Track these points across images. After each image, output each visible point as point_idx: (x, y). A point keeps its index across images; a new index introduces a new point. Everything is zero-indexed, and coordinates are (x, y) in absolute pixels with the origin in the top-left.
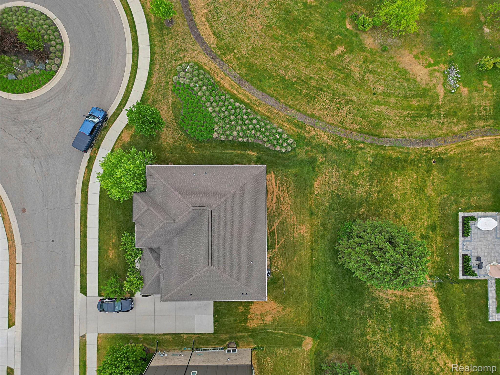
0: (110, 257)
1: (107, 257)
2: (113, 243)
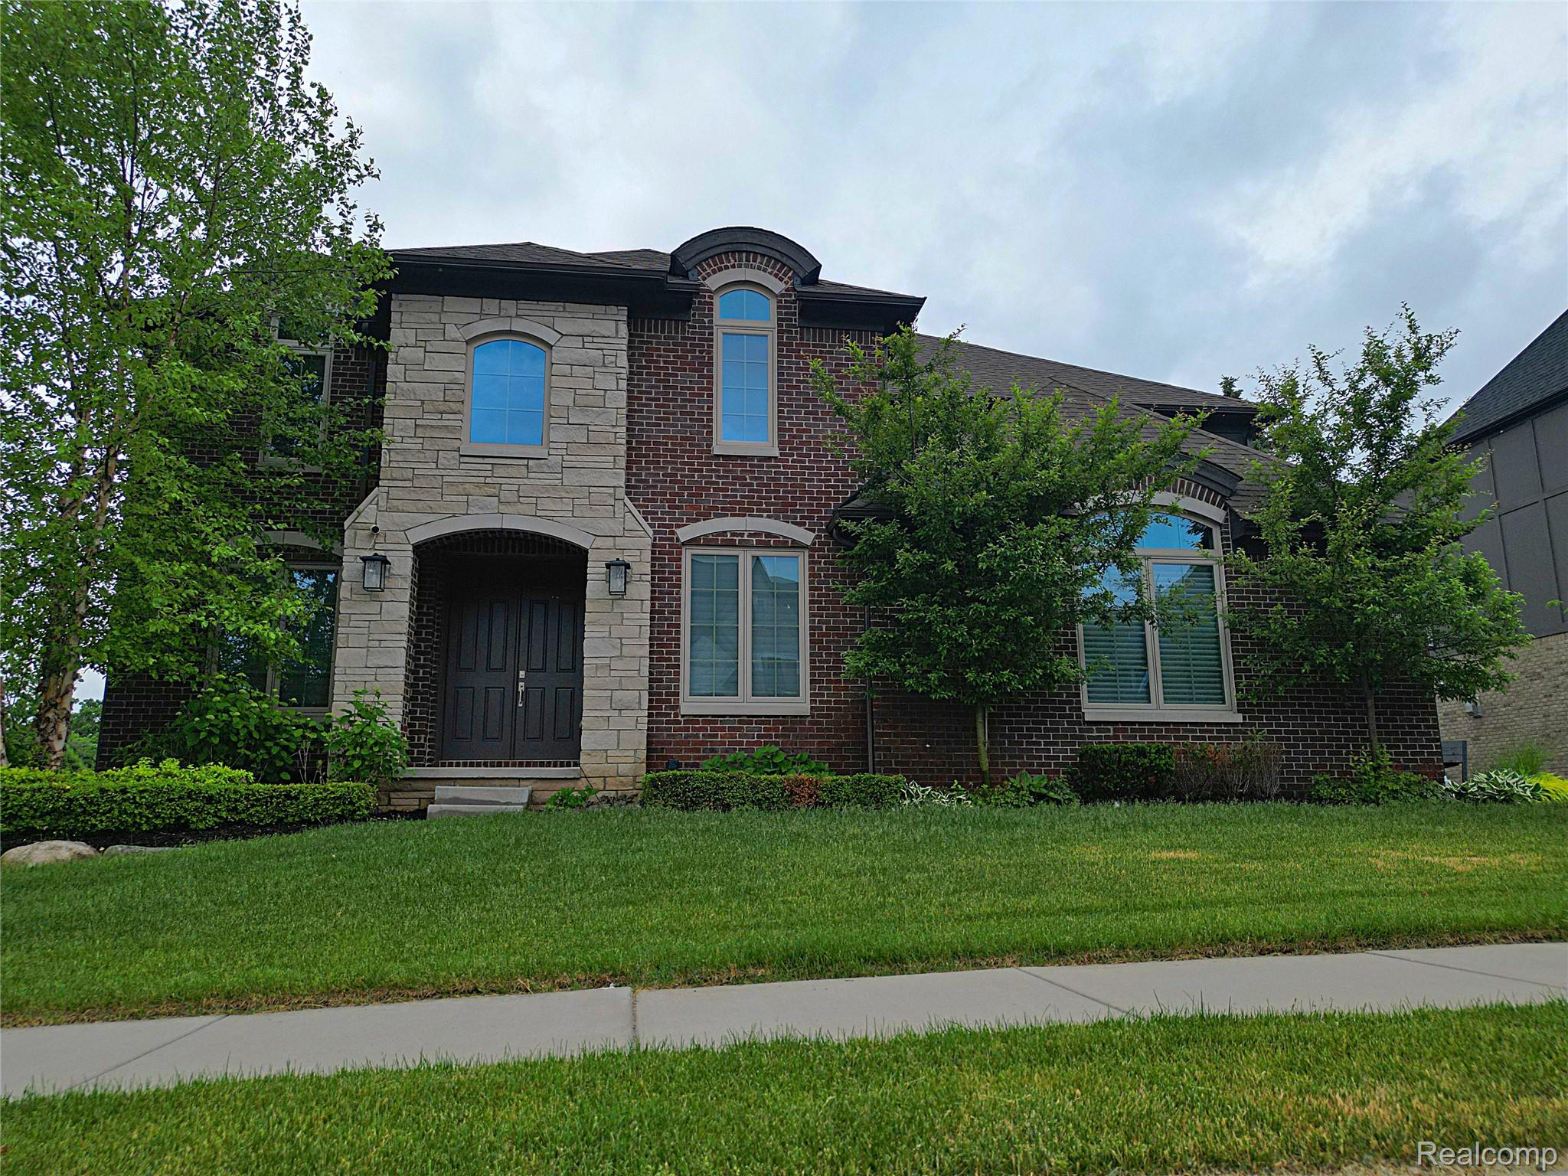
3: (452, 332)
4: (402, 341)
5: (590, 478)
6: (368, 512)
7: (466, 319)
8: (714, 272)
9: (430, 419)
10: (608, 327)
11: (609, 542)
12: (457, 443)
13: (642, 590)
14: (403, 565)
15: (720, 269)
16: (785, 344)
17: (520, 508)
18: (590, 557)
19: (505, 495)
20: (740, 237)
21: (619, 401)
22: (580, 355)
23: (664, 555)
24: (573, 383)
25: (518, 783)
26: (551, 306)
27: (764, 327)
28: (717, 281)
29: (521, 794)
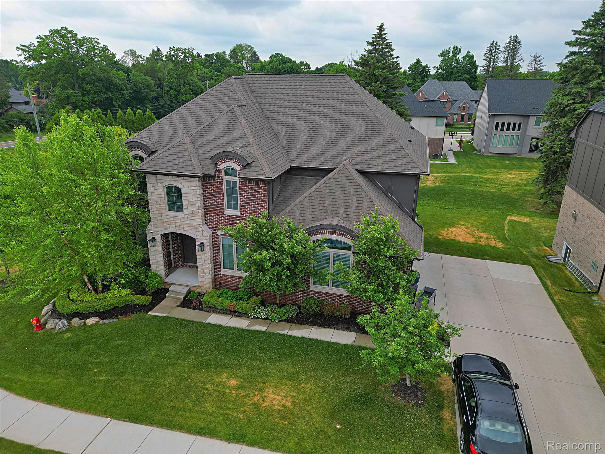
0: (289, 404)
1: (283, 418)
2: (241, 387)
3: (159, 185)
4: (150, 187)
5: (194, 222)
6: (149, 227)
7: (161, 181)
8: (222, 163)
9: (158, 206)
10: (193, 184)
11: (200, 237)
12: (165, 212)
13: (208, 248)
14: (159, 239)
15: (223, 163)
16: (241, 185)
17: (180, 228)
18: (196, 240)
19: (177, 225)
20: (227, 154)
21: (199, 202)
22: (189, 191)
23: (215, 239)
24: (188, 198)
25: (187, 286)
26: (180, 178)
27: (236, 179)
28: (222, 166)
29: (185, 291)
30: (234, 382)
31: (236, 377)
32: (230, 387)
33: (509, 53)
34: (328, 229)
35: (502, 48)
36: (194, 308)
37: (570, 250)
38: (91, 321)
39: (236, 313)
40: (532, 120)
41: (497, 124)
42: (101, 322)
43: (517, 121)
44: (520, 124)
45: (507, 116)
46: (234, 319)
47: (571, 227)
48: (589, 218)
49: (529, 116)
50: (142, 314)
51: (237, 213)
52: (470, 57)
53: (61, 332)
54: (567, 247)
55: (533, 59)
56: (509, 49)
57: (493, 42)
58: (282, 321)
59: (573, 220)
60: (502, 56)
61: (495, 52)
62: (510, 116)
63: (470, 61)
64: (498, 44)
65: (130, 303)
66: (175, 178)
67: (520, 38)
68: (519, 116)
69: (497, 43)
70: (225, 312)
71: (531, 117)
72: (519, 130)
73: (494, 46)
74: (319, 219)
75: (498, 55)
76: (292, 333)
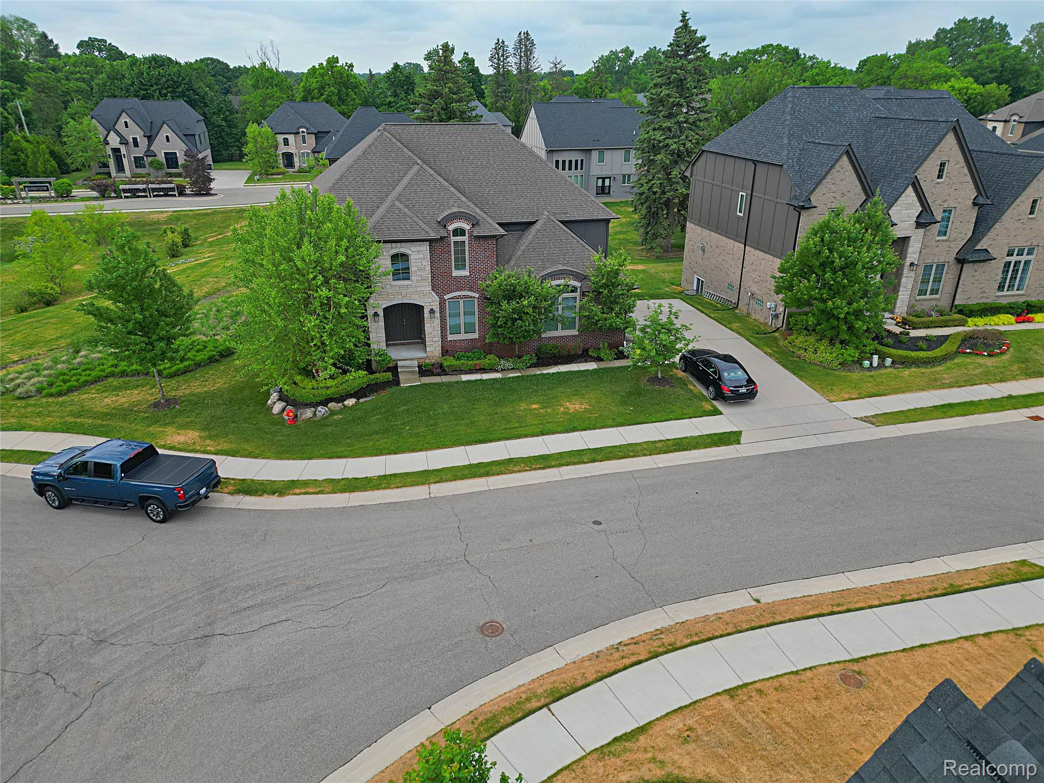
0: (588, 407)
3: (384, 253)
5: (423, 289)
6: (371, 301)
7: (387, 249)
8: (450, 225)
10: (424, 248)
11: (429, 304)
12: (389, 283)
13: (438, 315)
14: (381, 313)
15: (452, 224)
16: (470, 244)
17: (407, 297)
18: (425, 308)
19: (404, 294)
20: (457, 214)
21: (429, 267)
22: (418, 256)
23: (442, 303)
24: (417, 264)
25: (413, 359)
26: (409, 244)
27: (465, 238)
28: (451, 227)
29: (416, 363)
30: (534, 406)
31: (535, 404)
32: (534, 409)
33: (521, 57)
34: (557, 275)
35: (511, 50)
36: (439, 375)
37: (702, 281)
38: (350, 402)
39: (483, 370)
40: (595, 155)
41: (557, 162)
42: (361, 400)
43: (578, 156)
44: (582, 161)
45: (567, 152)
46: (483, 375)
47: (700, 261)
48: (718, 247)
49: (591, 150)
50: (394, 388)
51: (466, 273)
52: (468, 61)
53: (327, 417)
54: (699, 280)
55: (552, 65)
56: (521, 52)
57: (498, 40)
58: (528, 367)
59: (701, 252)
60: (512, 60)
61: (503, 55)
62: (570, 152)
63: (470, 67)
64: (506, 44)
65: (373, 382)
66: (403, 244)
67: (533, 36)
68: (579, 152)
69: (503, 42)
70: (470, 372)
71: (593, 152)
72: (581, 169)
73: (500, 46)
74: (545, 268)
75: (508, 60)
76: (545, 372)
